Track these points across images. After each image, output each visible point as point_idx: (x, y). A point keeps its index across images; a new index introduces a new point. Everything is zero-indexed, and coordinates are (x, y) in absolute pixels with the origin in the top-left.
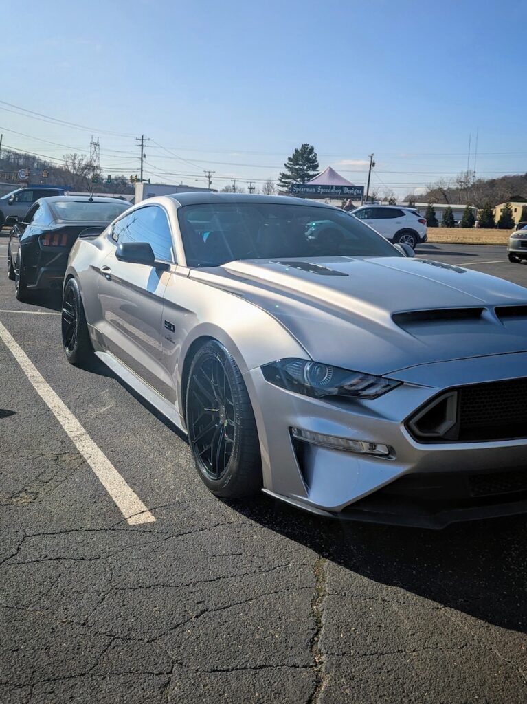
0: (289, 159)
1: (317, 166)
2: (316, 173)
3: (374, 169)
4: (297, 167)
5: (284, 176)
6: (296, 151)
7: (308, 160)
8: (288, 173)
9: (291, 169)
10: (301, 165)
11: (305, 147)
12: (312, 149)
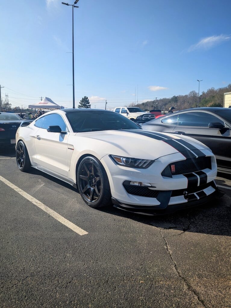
0: (81, 101)
1: (89, 103)
2: (89, 105)
3: (107, 104)
4: (83, 103)
5: (79, 106)
6: (83, 98)
7: (86, 101)
8: (80, 105)
9: (81, 104)
10: (84, 102)
11: (85, 97)
12: (87, 98)
